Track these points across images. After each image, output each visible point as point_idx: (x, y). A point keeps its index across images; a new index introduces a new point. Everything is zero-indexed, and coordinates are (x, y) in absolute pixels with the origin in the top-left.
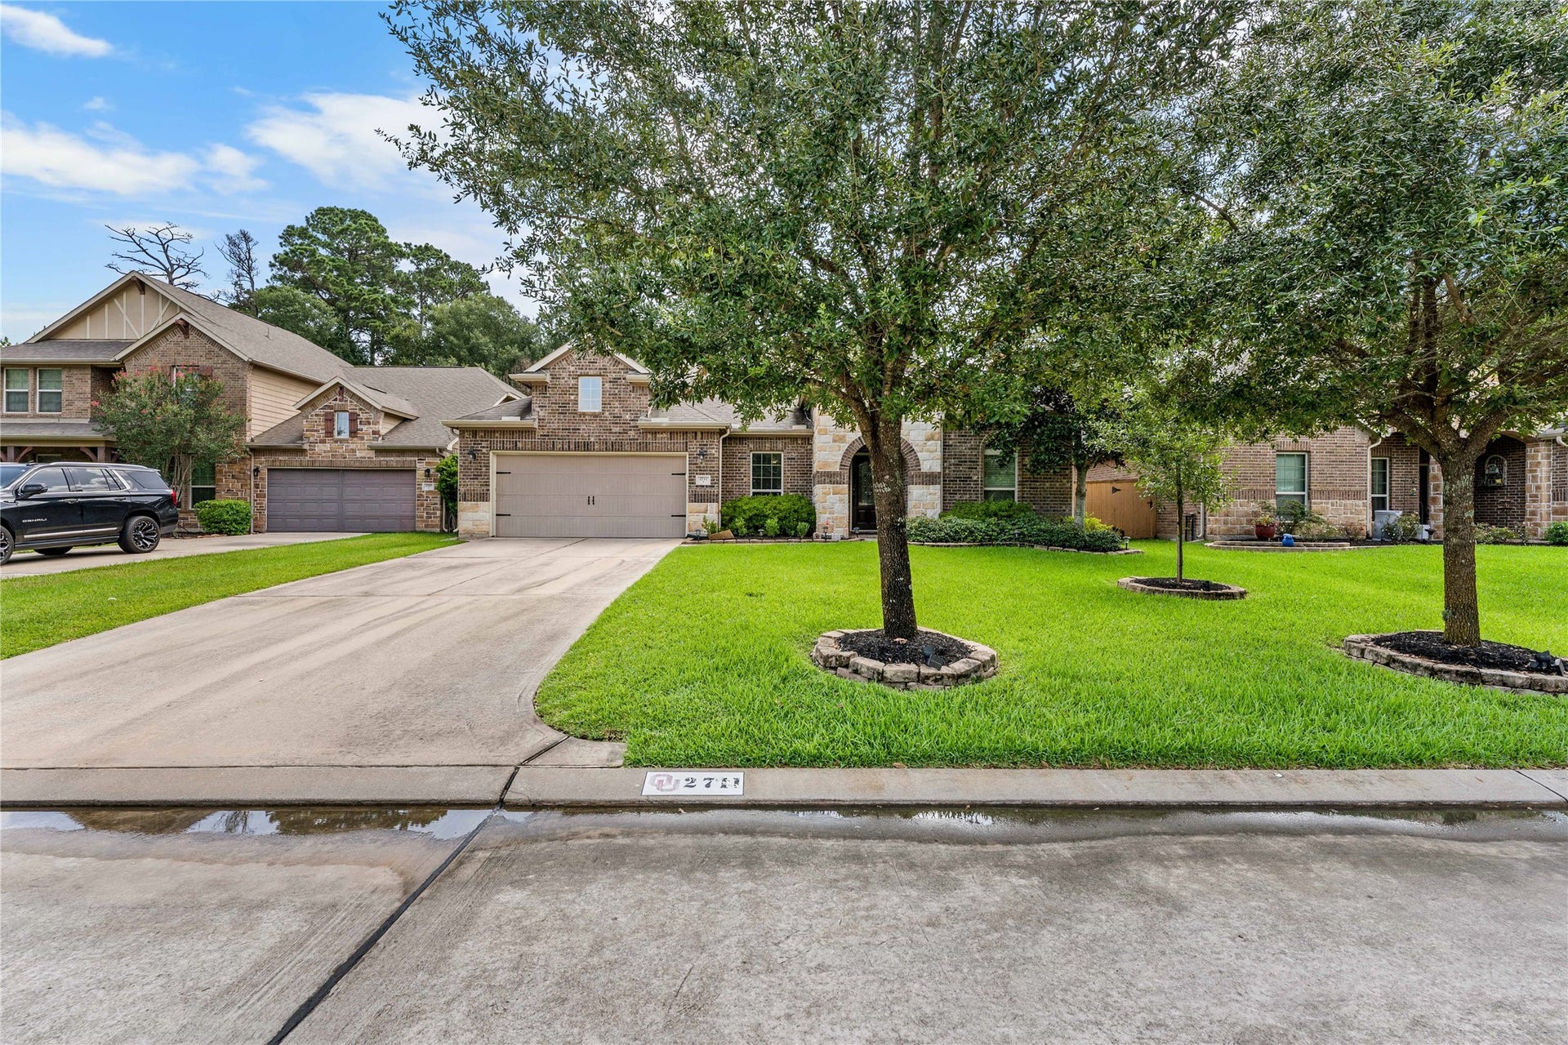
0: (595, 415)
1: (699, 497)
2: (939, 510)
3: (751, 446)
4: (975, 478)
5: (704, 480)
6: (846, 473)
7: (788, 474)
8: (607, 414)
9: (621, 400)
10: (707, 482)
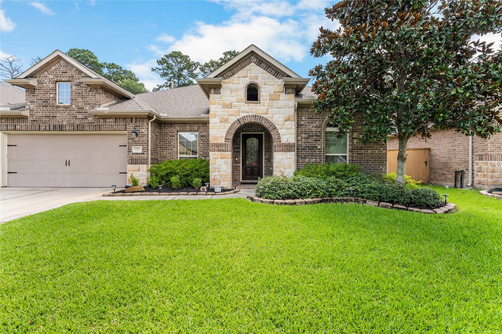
0: (66, 107)
1: (134, 161)
2: (293, 169)
3: (178, 128)
4: (319, 147)
5: (137, 150)
6: (230, 144)
7: (201, 145)
8: (74, 106)
9: (83, 97)
10: (140, 151)
